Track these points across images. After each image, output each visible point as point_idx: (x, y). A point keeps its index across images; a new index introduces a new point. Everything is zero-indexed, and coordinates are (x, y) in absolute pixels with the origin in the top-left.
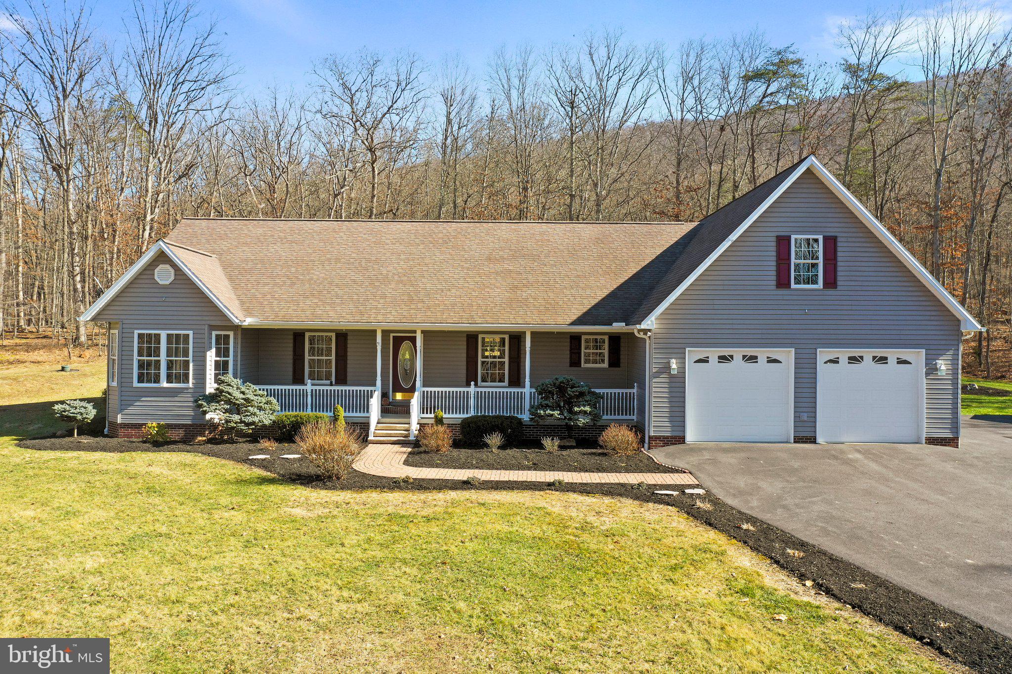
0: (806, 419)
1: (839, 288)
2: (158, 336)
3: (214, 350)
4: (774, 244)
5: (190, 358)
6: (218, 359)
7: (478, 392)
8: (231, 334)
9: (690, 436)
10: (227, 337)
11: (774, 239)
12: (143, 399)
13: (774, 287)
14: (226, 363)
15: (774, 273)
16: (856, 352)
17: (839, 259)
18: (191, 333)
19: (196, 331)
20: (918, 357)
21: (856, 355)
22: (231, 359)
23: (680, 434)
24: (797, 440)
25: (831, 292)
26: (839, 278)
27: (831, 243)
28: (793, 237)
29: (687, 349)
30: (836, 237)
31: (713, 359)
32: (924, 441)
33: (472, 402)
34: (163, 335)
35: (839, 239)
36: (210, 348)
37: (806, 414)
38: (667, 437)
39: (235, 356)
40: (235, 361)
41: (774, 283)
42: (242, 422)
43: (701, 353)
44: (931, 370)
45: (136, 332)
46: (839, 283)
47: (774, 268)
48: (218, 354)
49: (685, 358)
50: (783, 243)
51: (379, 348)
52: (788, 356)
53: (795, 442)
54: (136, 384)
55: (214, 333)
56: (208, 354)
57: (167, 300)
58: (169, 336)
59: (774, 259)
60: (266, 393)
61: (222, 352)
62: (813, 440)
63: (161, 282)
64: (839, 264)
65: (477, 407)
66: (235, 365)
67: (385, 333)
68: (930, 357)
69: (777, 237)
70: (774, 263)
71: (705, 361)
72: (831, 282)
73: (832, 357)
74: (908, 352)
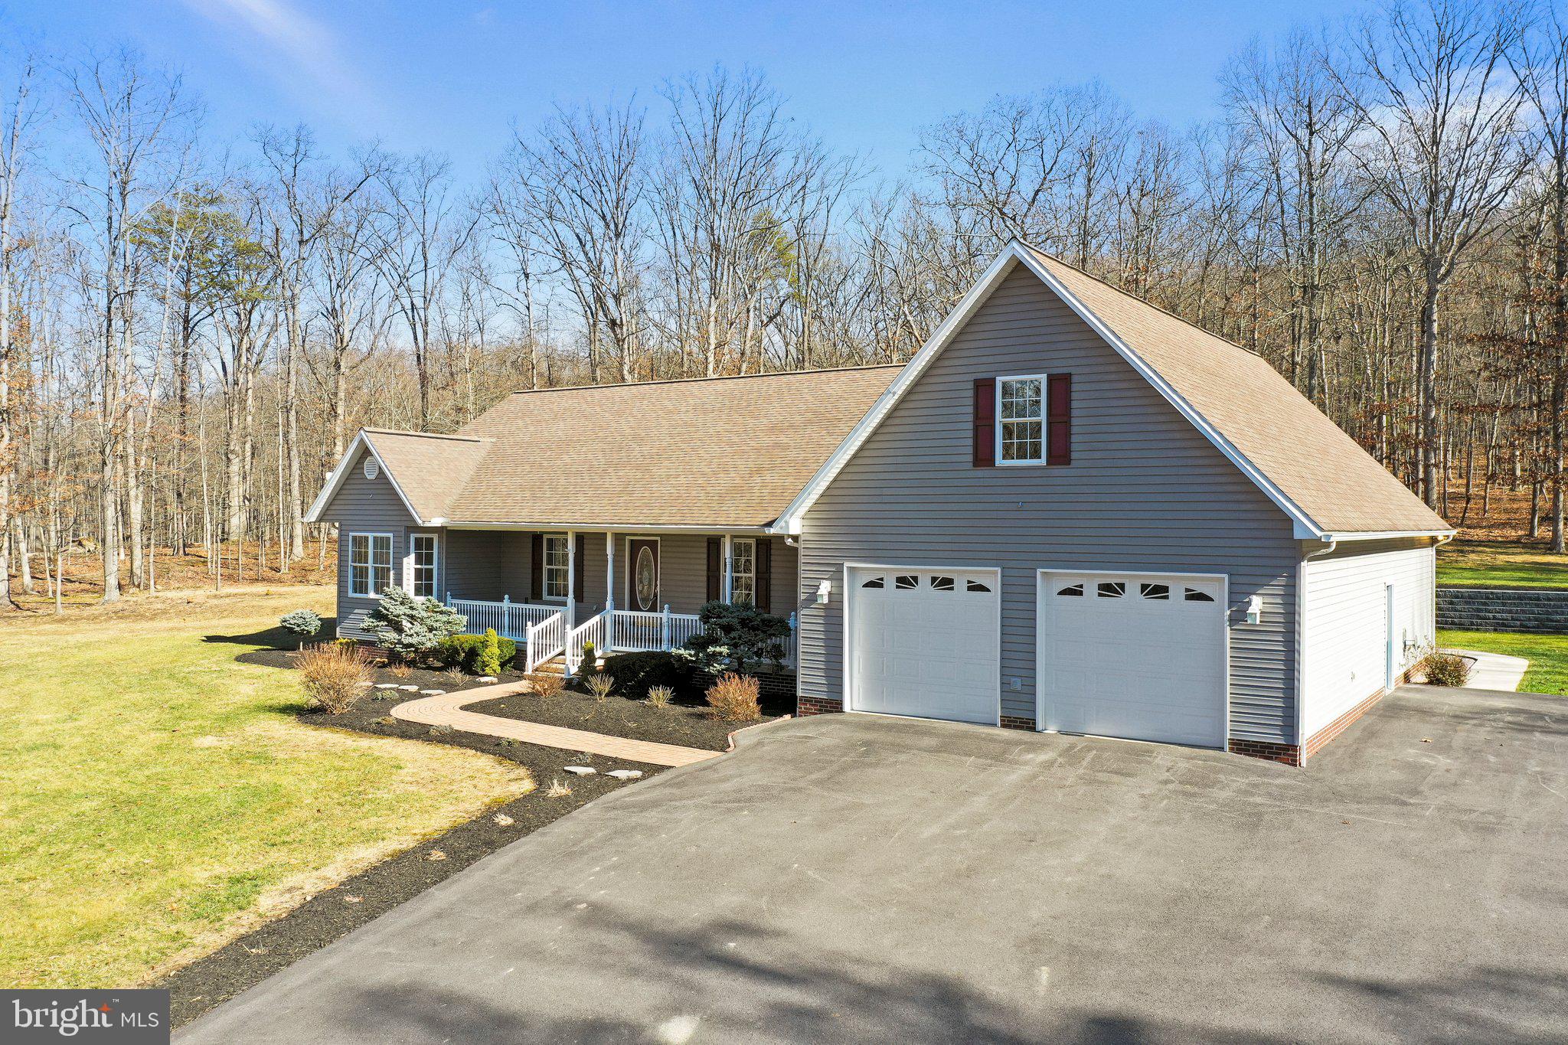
0: (1019, 687)
1: (1073, 464)
2: (366, 538)
3: (412, 556)
4: (970, 393)
5: (391, 566)
6: (419, 566)
8: (435, 537)
9: (850, 701)
10: (430, 542)
11: (971, 385)
12: (356, 611)
13: (970, 466)
14: (429, 575)
15: (971, 442)
16: (1112, 576)
17: (1074, 413)
18: (391, 535)
19: (395, 535)
21: (1113, 581)
22: (435, 567)
23: (834, 697)
24: (1008, 723)
25: (1059, 471)
26: (1074, 447)
27: (1060, 387)
28: (1000, 380)
30: (1070, 374)
32: (1227, 747)
33: (665, 633)
34: (371, 538)
35: (1075, 379)
36: (408, 554)
37: (1019, 680)
38: (820, 701)
39: (440, 563)
40: (440, 569)
41: (970, 458)
44: (1239, 615)
45: (351, 534)
46: (1074, 455)
47: (971, 434)
48: (418, 561)
49: (842, 579)
50: (984, 389)
52: (991, 578)
53: (1004, 726)
54: (351, 594)
55: (413, 537)
56: (405, 560)
57: (374, 497)
58: (375, 539)
59: (970, 418)
61: (424, 558)
62: (1029, 725)
63: (370, 476)
64: (1074, 421)
65: (671, 640)
66: (441, 574)
67: (619, 537)
68: (1236, 588)
69: (976, 381)
70: (970, 426)
72: (1060, 455)
73: (1071, 584)
74: (1202, 579)
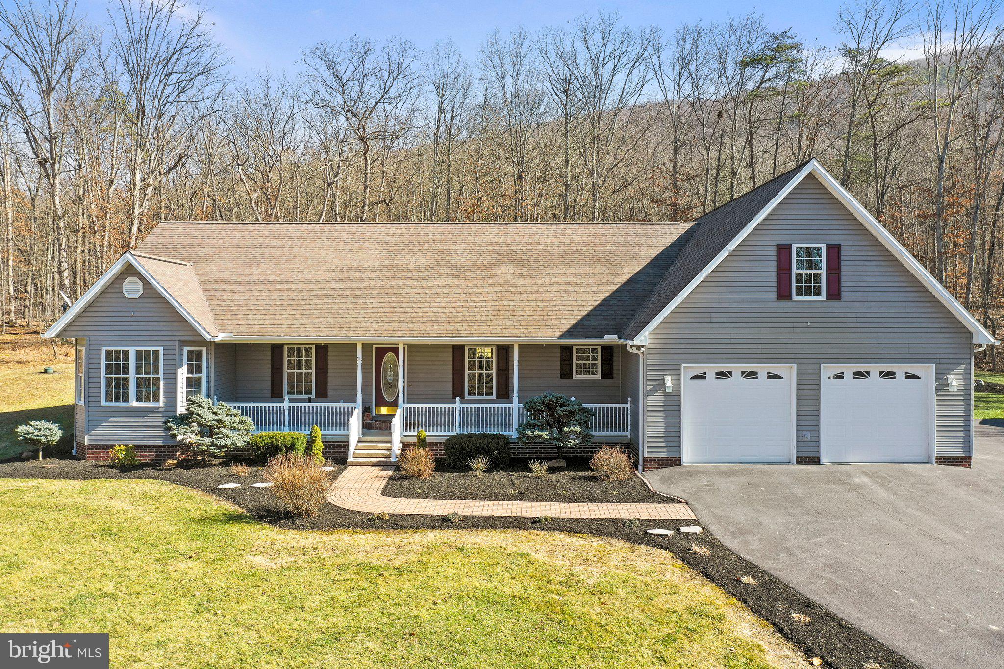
0: (809, 438)
1: (843, 299)
2: (126, 354)
3: (185, 367)
4: (774, 253)
5: (161, 376)
6: (190, 376)
7: (463, 408)
8: (204, 349)
9: (687, 457)
10: (199, 354)
11: (774, 248)
12: (112, 419)
13: (775, 299)
14: (198, 382)
15: (775, 284)
16: (862, 367)
17: (843, 268)
18: (161, 349)
19: (166, 348)
20: (927, 371)
21: (862, 370)
22: (204, 376)
23: (676, 455)
24: (801, 461)
25: (834, 304)
26: (843, 289)
27: (835, 252)
28: (795, 246)
29: (683, 365)
30: (840, 245)
31: (711, 376)
32: (934, 461)
33: (457, 419)
34: (132, 351)
35: (843, 248)
36: (182, 365)
37: (809, 434)
38: (662, 459)
39: (208, 372)
40: (208, 377)
41: (775, 294)
42: (213, 445)
43: (698, 369)
44: (942, 385)
45: (104, 349)
46: (843, 294)
47: (775, 279)
48: (190, 371)
49: (680, 375)
50: (784, 251)
51: (359, 362)
52: (789, 372)
53: (798, 463)
54: (104, 403)
55: (186, 349)
56: (180, 371)
57: (136, 314)
58: (139, 354)
59: (775, 269)
60: (240, 412)
61: (195, 368)
62: (817, 461)
63: (129, 296)
64: (843, 274)
65: (462, 425)
66: (208, 382)
67: (366, 347)
68: (940, 371)
69: (777, 245)
70: (775, 274)
71: (702, 377)
72: (835, 294)
73: (837, 372)
74: (917, 367)
